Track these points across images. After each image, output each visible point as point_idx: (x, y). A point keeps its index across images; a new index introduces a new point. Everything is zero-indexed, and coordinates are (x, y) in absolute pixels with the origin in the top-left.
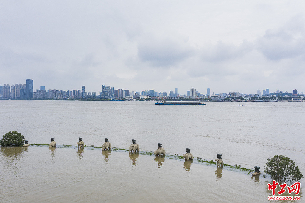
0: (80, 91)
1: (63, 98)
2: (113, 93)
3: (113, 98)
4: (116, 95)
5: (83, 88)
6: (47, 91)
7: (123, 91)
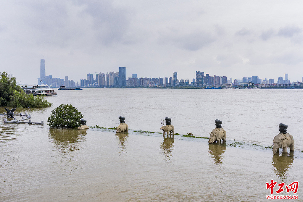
0: (172, 79)
1: (155, 86)
2: (208, 79)
3: (208, 86)
4: (211, 82)
5: (175, 75)
6: (139, 79)
7: (220, 78)
